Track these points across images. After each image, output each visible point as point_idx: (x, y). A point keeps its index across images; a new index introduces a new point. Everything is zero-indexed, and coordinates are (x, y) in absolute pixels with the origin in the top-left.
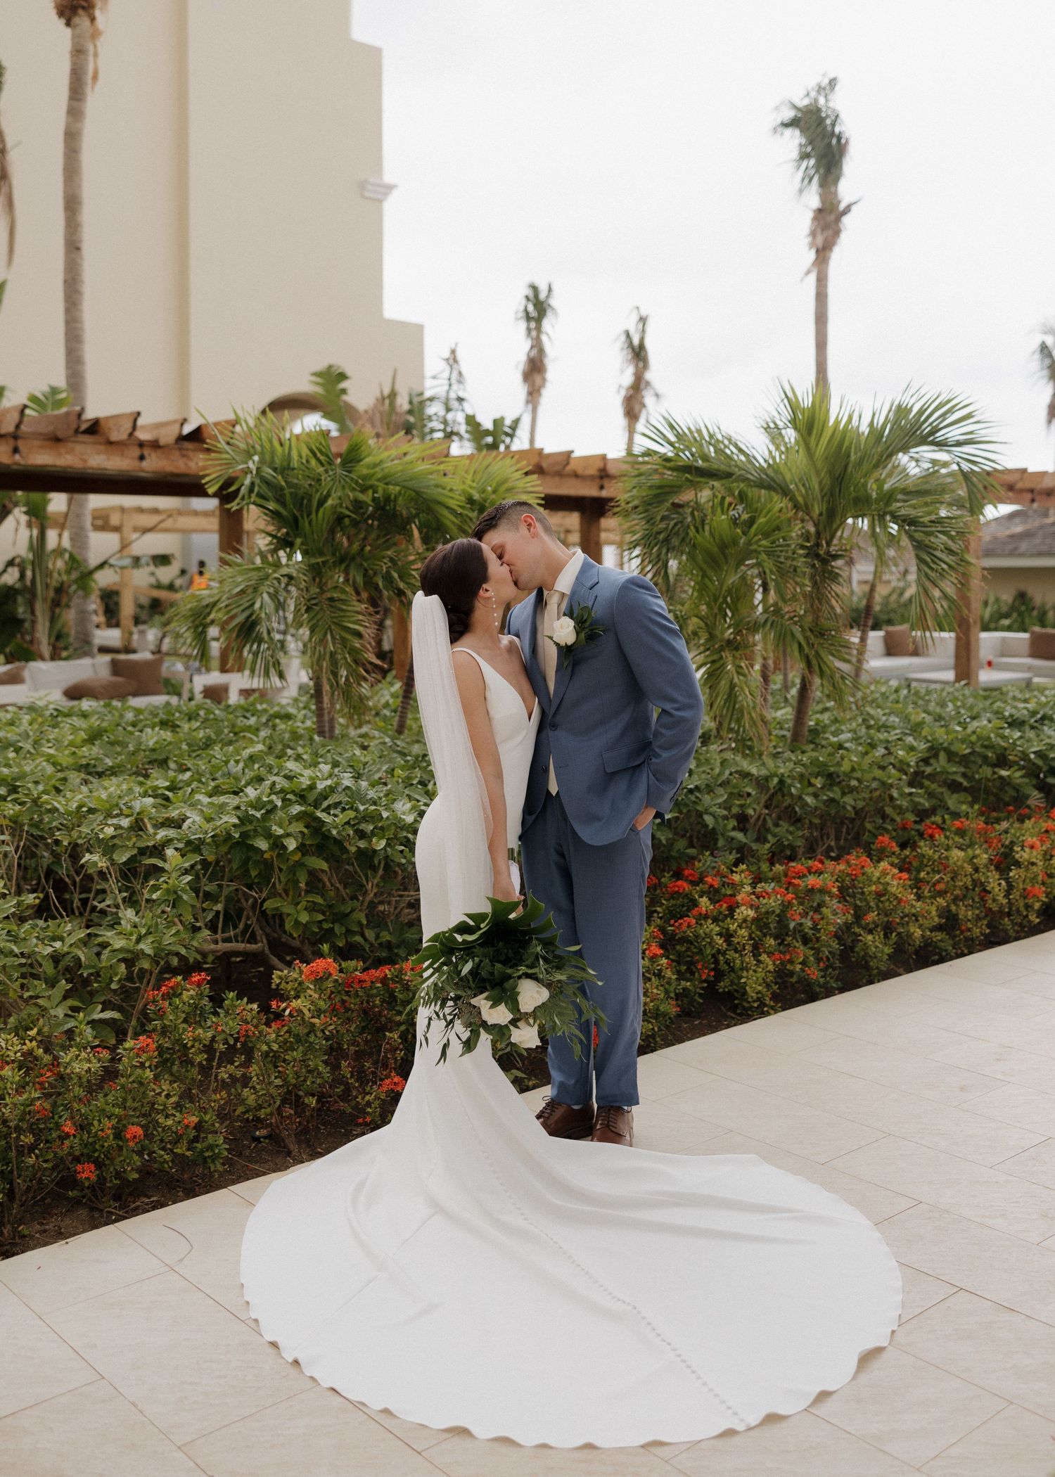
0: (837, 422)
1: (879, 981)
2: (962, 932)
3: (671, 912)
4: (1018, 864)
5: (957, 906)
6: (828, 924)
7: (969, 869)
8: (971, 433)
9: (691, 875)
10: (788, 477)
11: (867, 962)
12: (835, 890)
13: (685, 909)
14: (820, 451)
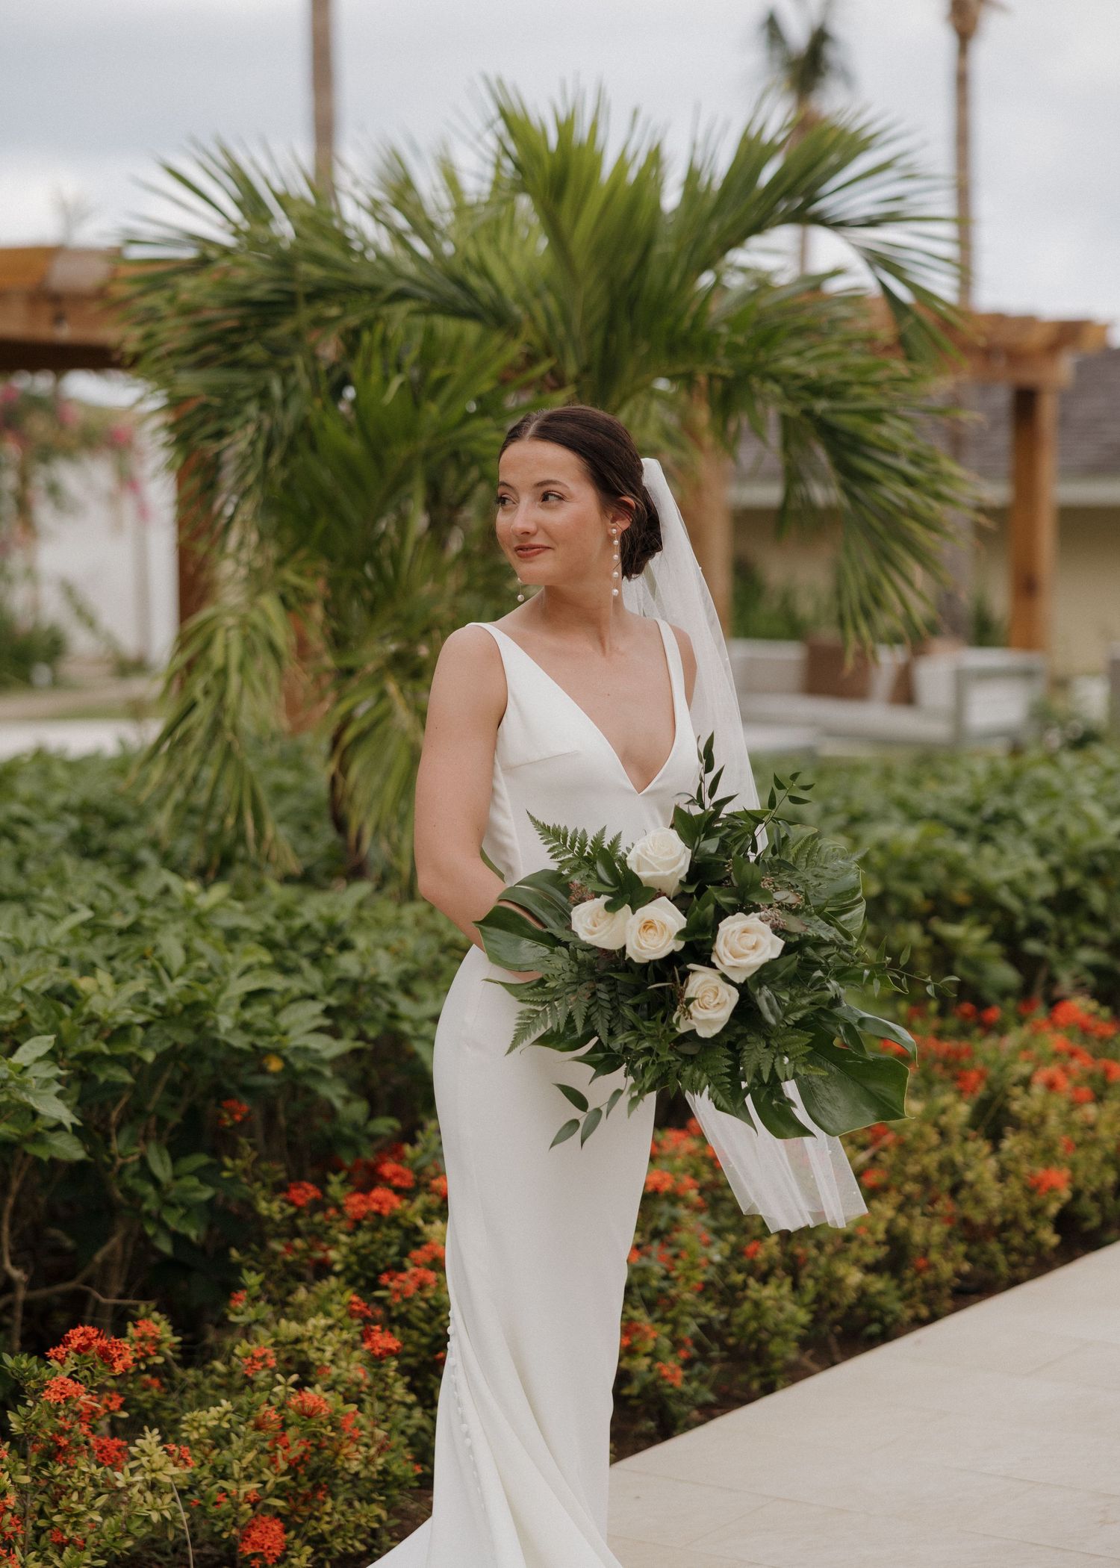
0: (622, 165)
1: (784, 1387)
2: (919, 1272)
3: (363, 1260)
4: (1017, 1125)
5: (910, 1218)
6: (694, 1266)
7: (934, 1138)
8: (898, 199)
9: (396, 1175)
10: (509, 292)
11: (762, 1345)
12: (693, 1194)
13: (394, 1250)
14: (582, 233)
